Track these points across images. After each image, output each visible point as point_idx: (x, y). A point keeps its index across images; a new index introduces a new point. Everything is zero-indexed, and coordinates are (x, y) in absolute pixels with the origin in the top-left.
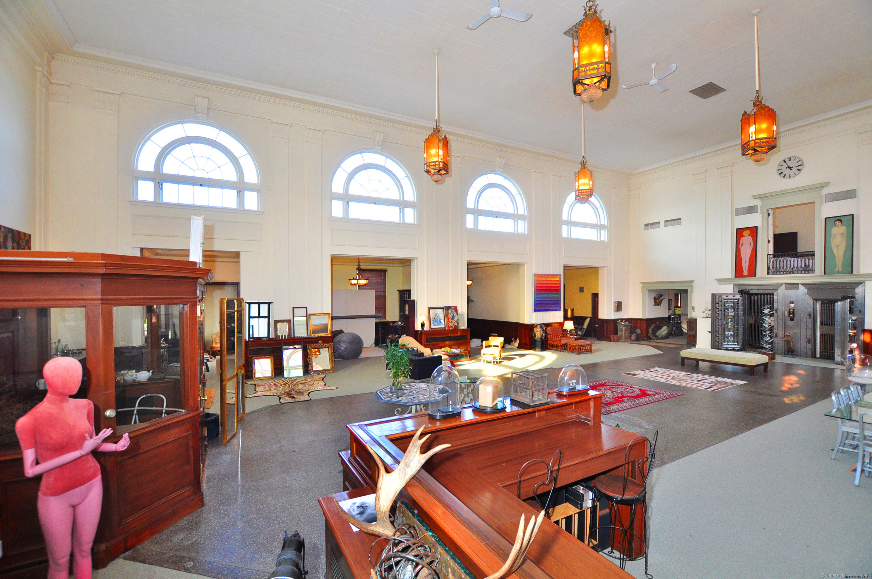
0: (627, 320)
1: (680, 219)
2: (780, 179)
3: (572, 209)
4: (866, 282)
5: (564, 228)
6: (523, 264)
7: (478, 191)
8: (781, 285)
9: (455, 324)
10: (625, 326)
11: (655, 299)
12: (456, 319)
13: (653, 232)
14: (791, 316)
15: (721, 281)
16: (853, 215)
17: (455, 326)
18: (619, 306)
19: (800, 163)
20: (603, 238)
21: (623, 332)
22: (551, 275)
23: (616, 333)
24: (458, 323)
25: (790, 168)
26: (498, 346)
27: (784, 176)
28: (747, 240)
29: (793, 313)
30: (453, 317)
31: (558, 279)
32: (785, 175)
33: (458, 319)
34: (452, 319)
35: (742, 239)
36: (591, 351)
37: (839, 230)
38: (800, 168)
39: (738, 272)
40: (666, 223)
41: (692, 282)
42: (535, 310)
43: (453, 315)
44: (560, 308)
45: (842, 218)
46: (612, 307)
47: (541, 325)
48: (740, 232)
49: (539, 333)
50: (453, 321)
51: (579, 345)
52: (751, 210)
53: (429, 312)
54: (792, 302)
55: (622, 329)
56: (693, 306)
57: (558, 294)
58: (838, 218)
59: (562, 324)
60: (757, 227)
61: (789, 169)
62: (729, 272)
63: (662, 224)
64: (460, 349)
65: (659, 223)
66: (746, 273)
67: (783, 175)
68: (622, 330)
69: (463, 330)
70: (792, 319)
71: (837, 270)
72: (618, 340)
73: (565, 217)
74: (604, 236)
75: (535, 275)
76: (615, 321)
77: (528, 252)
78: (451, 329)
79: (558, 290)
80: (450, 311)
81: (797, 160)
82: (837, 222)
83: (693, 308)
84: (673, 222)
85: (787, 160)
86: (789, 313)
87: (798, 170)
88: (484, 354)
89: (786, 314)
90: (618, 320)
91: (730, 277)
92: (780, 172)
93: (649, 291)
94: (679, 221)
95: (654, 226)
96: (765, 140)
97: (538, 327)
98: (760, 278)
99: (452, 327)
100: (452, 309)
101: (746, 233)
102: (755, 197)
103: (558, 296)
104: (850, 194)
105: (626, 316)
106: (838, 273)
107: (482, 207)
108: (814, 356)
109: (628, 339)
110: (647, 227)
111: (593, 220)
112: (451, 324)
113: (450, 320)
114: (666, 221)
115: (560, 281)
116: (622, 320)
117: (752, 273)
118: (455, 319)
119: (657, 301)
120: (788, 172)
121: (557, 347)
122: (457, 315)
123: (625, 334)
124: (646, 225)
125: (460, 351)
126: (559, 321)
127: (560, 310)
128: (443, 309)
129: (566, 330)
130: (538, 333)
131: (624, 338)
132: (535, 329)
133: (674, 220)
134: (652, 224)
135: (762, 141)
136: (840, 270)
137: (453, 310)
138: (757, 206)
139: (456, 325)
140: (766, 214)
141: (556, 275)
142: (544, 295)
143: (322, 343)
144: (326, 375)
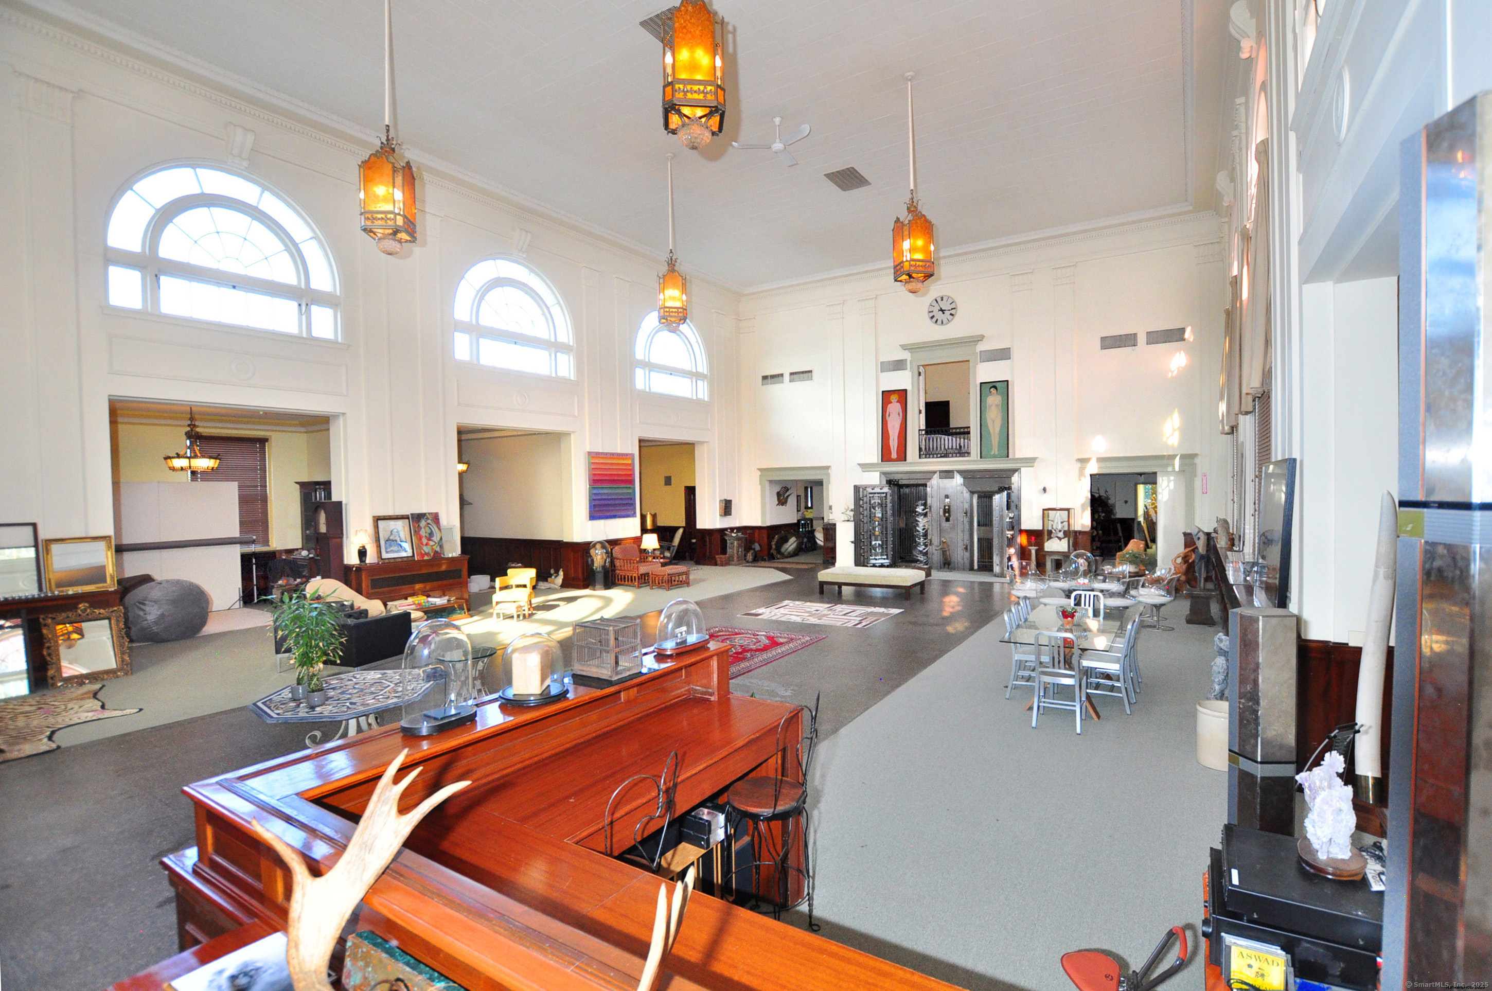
0: (739, 529)
1: (811, 371)
2: (931, 324)
3: (651, 342)
4: (1022, 469)
5: (639, 373)
6: (567, 434)
7: (478, 288)
8: (935, 472)
9: (434, 547)
10: (736, 538)
11: (779, 494)
12: (436, 538)
13: (775, 389)
14: (947, 515)
15: (865, 467)
16: (1007, 381)
17: (436, 552)
18: (727, 508)
19: (953, 306)
20: (700, 396)
21: (735, 549)
22: (618, 454)
23: (724, 551)
24: (441, 547)
25: (942, 311)
26: (525, 586)
27: (936, 321)
28: (895, 407)
29: (949, 509)
30: (431, 534)
31: (630, 462)
32: (937, 320)
33: (441, 539)
34: (429, 539)
35: (889, 406)
36: (687, 583)
37: (994, 400)
38: (953, 312)
39: (886, 456)
40: (792, 376)
41: (828, 468)
42: (592, 517)
43: (429, 531)
44: (635, 513)
45: (997, 385)
46: (717, 508)
47: (603, 544)
48: (886, 396)
49: (599, 557)
50: (431, 543)
51: (669, 575)
52: (899, 365)
53: (376, 527)
54: (947, 497)
55: (732, 543)
56: (830, 504)
57: (630, 488)
58: (994, 384)
59: (638, 540)
60: (906, 390)
61: (941, 312)
62: (873, 454)
63: (787, 377)
64: (447, 598)
65: (782, 375)
66: (894, 455)
67: (934, 320)
68: (734, 547)
69: (453, 559)
70: (948, 520)
71: (992, 453)
72: (727, 563)
73: (639, 355)
74: (702, 391)
75: (589, 453)
76: (722, 531)
77: (576, 414)
78: (426, 558)
79: (632, 482)
80: (423, 523)
81: (950, 301)
82: (992, 390)
83: (831, 508)
84: (801, 375)
85: (939, 300)
86: (945, 512)
87: (951, 314)
88: (497, 603)
89: (942, 513)
90: (726, 529)
91: (876, 462)
92: (931, 315)
93: (771, 482)
94: (810, 374)
95: (775, 379)
96: (921, 263)
97: (598, 546)
98: (910, 463)
99: (428, 554)
100: (428, 518)
101: (894, 398)
102: (905, 347)
103: (630, 491)
104: (1004, 354)
105: (738, 524)
106: (995, 456)
107: (487, 320)
108: (971, 569)
109: (743, 561)
110: (765, 381)
111: (686, 364)
112: (426, 549)
113: (425, 541)
114: (792, 374)
115: (633, 465)
116: (732, 529)
117: (902, 457)
118: (434, 538)
119: (782, 499)
120: (939, 316)
121: (632, 580)
122: (440, 529)
123: (738, 552)
124: (765, 378)
125: (448, 601)
126: (634, 535)
127: (634, 515)
128: (408, 518)
129: (645, 550)
130: (598, 558)
131: (735, 558)
132: (592, 551)
133: (803, 372)
134: (773, 377)
135: (918, 263)
136: (996, 453)
137: (429, 521)
138: (906, 360)
139: (438, 549)
140: (916, 373)
141: (627, 455)
142: (606, 491)
143: (89, 607)
144: (105, 683)
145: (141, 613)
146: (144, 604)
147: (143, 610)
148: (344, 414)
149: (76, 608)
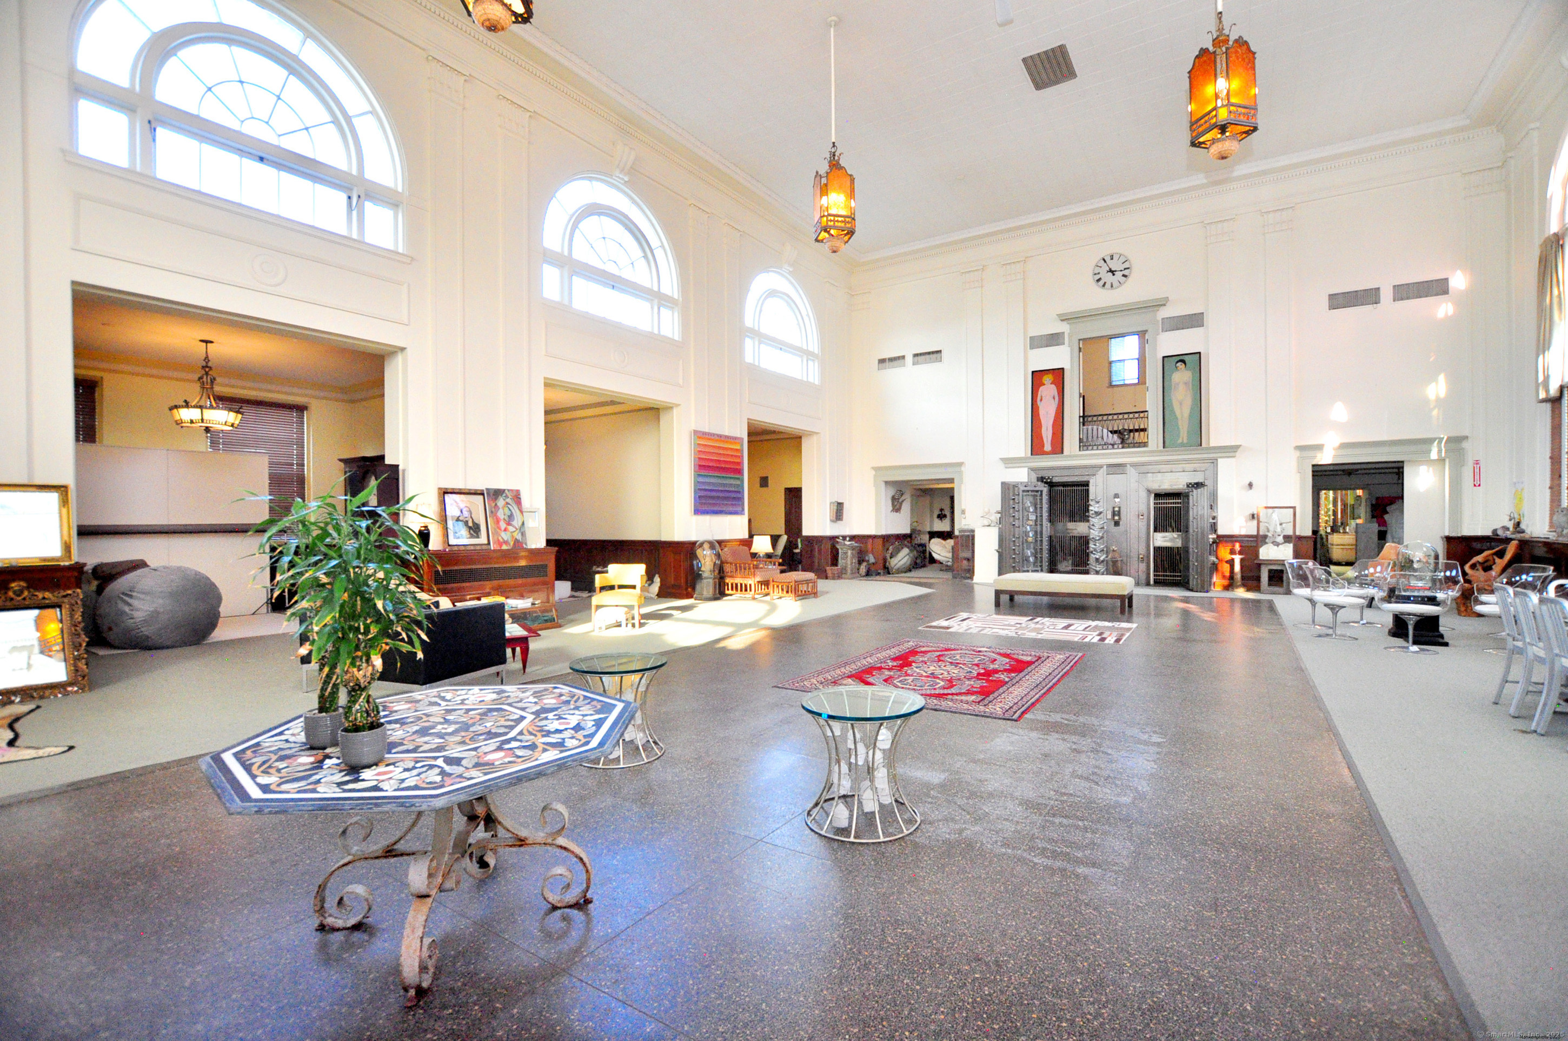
0: (853, 538)
1: (940, 352)
2: (1097, 289)
3: (761, 311)
4: (1219, 460)
5: (749, 343)
6: (669, 408)
7: (571, 213)
8: (1101, 467)
9: (515, 534)
10: (853, 548)
11: (893, 499)
12: (517, 523)
13: (893, 374)
14: (1116, 518)
15: (1009, 462)
16: (1200, 353)
17: (516, 541)
18: (839, 512)
19: (1126, 265)
20: (811, 380)
21: (849, 559)
22: (727, 437)
23: (835, 562)
24: (523, 534)
25: (1112, 272)
27: (1104, 285)
28: (1048, 390)
29: (1119, 512)
30: (511, 517)
31: (738, 447)
32: (1105, 283)
33: (523, 524)
34: (509, 524)
35: (1041, 389)
36: (815, 594)
37: (1181, 376)
38: (1126, 272)
39: (1036, 447)
40: (916, 358)
41: (960, 464)
42: (697, 512)
43: (508, 513)
44: (743, 510)
45: (1186, 358)
46: (827, 512)
47: (712, 545)
48: (1037, 377)
49: (708, 559)
50: (511, 528)
52: (1054, 340)
53: (443, 503)
54: (1116, 496)
55: (846, 553)
56: (963, 507)
57: (738, 479)
58: (1181, 358)
59: (748, 543)
60: (1063, 369)
61: (1110, 274)
62: (1020, 445)
63: (909, 359)
64: (530, 600)
65: (903, 357)
66: (1048, 447)
67: (1101, 283)
68: (847, 557)
69: (534, 553)
70: (1117, 524)
71: (1180, 441)
72: (839, 577)
73: (749, 322)
74: (813, 374)
75: (696, 432)
76: (833, 539)
77: (681, 382)
78: (504, 547)
79: (739, 472)
80: (501, 502)
81: (1122, 259)
82: (1179, 364)
83: (963, 512)
84: (927, 356)
85: (1108, 259)
86: (1114, 514)
87: (1124, 276)
88: (598, 607)
89: (1109, 516)
90: (837, 537)
91: (1023, 455)
92: (1097, 277)
93: (886, 483)
94: (938, 355)
95: (895, 363)
97: (706, 546)
98: (1070, 456)
99: (506, 543)
100: (507, 497)
101: (1047, 379)
102: (1065, 318)
103: (738, 482)
104: (1194, 321)
105: (848, 532)
106: (1182, 445)
107: (581, 253)
108: (1148, 584)
109: (856, 574)
110: (884, 365)
111: (795, 339)
112: (505, 536)
113: (503, 525)
114: (916, 355)
115: (741, 451)
116: (844, 538)
117: (1058, 447)
118: (514, 523)
120: (1108, 278)
121: (746, 590)
122: (522, 512)
123: (852, 563)
124: (882, 361)
125: (533, 604)
126: (741, 537)
127: (741, 513)
128: (483, 494)
129: (756, 554)
130: (706, 561)
131: (849, 571)
132: (699, 552)
133: (929, 353)
134: (891, 360)
136: (1185, 441)
137: (508, 500)
138: (1063, 333)
139: (519, 537)
140: (1077, 350)
141: (736, 438)
142: (714, 480)
143: (28, 588)
144: (40, 703)
145: (127, 609)
146: (131, 596)
147: (129, 605)
148: (403, 349)
149: (7, 589)
